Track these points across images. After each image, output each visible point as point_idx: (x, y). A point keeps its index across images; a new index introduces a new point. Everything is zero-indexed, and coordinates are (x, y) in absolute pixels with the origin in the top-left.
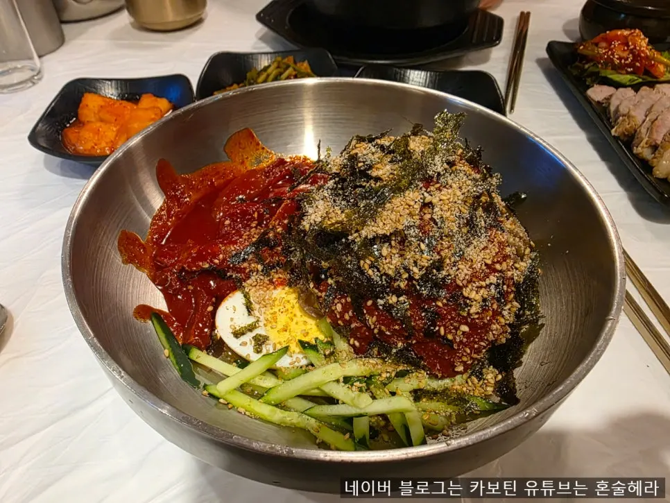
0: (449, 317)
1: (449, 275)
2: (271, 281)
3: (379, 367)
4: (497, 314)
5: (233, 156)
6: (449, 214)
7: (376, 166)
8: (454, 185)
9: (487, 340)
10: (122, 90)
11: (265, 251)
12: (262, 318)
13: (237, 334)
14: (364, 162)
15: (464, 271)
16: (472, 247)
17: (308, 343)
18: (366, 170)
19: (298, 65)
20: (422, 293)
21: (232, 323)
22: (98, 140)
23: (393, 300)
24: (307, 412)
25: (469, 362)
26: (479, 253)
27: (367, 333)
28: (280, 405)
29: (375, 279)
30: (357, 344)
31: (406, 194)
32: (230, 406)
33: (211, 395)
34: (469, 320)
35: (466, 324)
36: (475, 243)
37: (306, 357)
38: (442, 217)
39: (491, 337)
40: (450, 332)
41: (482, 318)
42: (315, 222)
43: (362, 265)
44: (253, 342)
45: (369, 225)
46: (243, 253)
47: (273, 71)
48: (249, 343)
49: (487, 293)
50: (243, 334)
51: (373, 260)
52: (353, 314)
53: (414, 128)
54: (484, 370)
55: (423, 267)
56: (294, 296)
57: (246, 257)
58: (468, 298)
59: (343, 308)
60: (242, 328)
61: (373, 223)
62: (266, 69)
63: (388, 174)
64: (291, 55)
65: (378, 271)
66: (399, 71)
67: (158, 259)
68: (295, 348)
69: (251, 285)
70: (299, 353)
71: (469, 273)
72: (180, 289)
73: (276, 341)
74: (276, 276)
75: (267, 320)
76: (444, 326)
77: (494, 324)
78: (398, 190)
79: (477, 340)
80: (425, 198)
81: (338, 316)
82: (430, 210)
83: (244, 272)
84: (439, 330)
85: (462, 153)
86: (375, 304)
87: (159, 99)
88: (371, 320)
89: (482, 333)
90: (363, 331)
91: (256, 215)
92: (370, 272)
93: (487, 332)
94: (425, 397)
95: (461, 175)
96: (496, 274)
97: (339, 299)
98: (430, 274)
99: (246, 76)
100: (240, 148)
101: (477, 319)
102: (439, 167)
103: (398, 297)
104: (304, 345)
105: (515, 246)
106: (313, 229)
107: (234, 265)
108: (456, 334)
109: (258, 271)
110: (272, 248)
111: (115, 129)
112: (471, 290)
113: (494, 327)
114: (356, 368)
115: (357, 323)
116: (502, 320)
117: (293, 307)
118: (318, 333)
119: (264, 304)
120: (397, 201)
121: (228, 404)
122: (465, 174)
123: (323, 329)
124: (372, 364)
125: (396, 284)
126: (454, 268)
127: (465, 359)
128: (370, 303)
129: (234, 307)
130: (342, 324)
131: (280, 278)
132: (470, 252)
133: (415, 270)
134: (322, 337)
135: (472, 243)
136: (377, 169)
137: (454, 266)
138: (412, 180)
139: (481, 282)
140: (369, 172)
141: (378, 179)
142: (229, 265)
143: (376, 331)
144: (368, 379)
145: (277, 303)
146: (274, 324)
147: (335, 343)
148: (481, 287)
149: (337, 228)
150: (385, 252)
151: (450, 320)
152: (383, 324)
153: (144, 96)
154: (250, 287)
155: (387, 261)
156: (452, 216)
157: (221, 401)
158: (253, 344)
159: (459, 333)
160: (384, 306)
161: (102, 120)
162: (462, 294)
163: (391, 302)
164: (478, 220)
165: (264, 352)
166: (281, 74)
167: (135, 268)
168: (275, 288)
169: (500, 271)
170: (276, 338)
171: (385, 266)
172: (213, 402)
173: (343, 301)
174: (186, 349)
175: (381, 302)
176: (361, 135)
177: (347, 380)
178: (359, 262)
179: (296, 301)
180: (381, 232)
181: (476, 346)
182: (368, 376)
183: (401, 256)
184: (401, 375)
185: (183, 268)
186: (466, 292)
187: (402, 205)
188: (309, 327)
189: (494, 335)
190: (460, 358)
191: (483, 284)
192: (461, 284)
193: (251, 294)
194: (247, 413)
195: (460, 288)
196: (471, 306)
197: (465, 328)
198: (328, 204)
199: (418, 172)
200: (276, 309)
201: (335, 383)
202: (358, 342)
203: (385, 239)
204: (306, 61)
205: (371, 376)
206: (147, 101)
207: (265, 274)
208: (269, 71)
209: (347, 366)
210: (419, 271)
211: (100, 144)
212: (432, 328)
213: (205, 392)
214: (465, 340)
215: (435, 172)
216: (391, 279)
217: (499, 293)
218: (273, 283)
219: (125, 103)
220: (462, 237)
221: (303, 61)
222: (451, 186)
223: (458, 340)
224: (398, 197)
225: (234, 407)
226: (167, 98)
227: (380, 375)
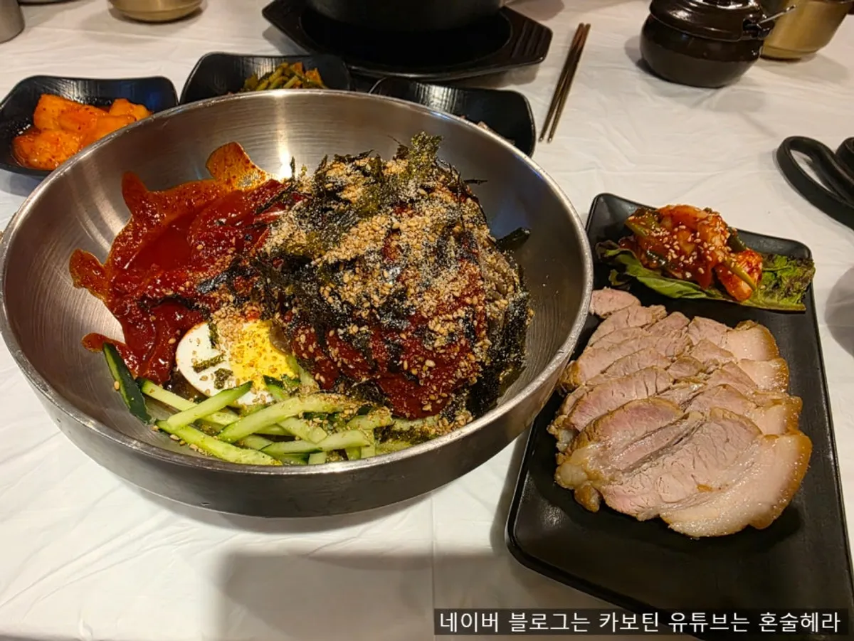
0: (414, 351)
1: (413, 306)
2: (243, 314)
3: (342, 402)
4: (465, 350)
5: (217, 173)
6: (415, 241)
7: (348, 188)
8: (427, 213)
9: (456, 378)
10: (90, 92)
11: (239, 280)
12: (228, 352)
13: (199, 368)
14: (333, 183)
15: (430, 302)
16: (440, 278)
17: (273, 379)
18: (335, 191)
19: (307, 73)
20: (382, 324)
21: (194, 357)
22: (57, 151)
23: (354, 329)
24: (264, 450)
25: (439, 402)
26: (448, 284)
27: (332, 368)
28: (237, 443)
29: (335, 307)
30: (323, 379)
31: (373, 219)
32: (182, 442)
33: (161, 430)
34: (435, 354)
35: (432, 359)
36: (444, 274)
37: (271, 395)
38: (408, 245)
39: (459, 374)
40: (415, 367)
41: (449, 354)
42: (277, 244)
43: (321, 292)
44: (215, 377)
45: (331, 250)
46: (213, 281)
47: (275, 78)
48: (210, 377)
49: (454, 327)
50: (205, 368)
51: (333, 286)
52: (317, 346)
53: (399, 150)
54: (456, 413)
55: (385, 295)
56: (267, 330)
57: (217, 285)
58: (433, 331)
59: (307, 339)
60: (204, 362)
61: (336, 248)
62: (268, 75)
63: (359, 197)
64: (299, 61)
65: (340, 299)
66: (423, 87)
67: (118, 284)
68: (259, 383)
69: (220, 317)
70: (264, 390)
71: (434, 304)
72: (140, 320)
73: (240, 377)
74: (250, 308)
75: (233, 354)
76: (408, 360)
77: (463, 361)
78: (366, 214)
79: (444, 377)
80: (392, 224)
81: (302, 349)
82: (397, 237)
83: (214, 303)
84: (403, 364)
85: (445, 179)
86: (336, 333)
87: (134, 106)
88: (334, 352)
89: (450, 370)
90: (327, 365)
91: (233, 241)
92: (330, 300)
93: (456, 369)
94: (391, 437)
95: (437, 202)
96: (466, 308)
97: (303, 329)
98: (391, 303)
99: (244, 83)
100: (226, 165)
101: (445, 353)
102: (412, 192)
103: (359, 326)
104: (268, 380)
105: (495, 281)
106: (274, 252)
107: (202, 294)
108: (422, 370)
109: (229, 302)
110: (247, 278)
111: (78, 140)
112: (437, 324)
113: (462, 364)
114: (317, 403)
115: (321, 356)
116: (472, 357)
117: (263, 342)
118: (288, 370)
119: (232, 337)
120: (362, 226)
121: (180, 440)
122: (441, 202)
123: (291, 364)
124: (334, 399)
125: (358, 314)
126: (419, 299)
127: (432, 397)
128: (332, 333)
129: (198, 339)
130: (306, 357)
131: (253, 311)
132: (438, 283)
133: (376, 298)
134: (291, 374)
135: (440, 274)
136: (350, 191)
137: (420, 297)
138: (382, 204)
139: (447, 315)
140: (339, 194)
141: (347, 201)
142: (197, 293)
143: (339, 364)
144: (331, 417)
145: (246, 336)
146: (240, 358)
147: (301, 379)
148: (448, 321)
149: (298, 252)
150: (346, 278)
151: (414, 353)
152: (344, 357)
153: (117, 100)
154: (219, 319)
155: (349, 288)
156: (418, 244)
157: (172, 436)
158: (214, 380)
159: (425, 368)
160: (344, 335)
161: (63, 128)
162: (427, 326)
163: (351, 332)
164: (448, 250)
165: (226, 387)
166: (285, 82)
167: (89, 294)
168: (246, 321)
169: (472, 305)
170: (240, 374)
171: (346, 294)
172: (165, 437)
173: (307, 332)
174: (140, 382)
175: (341, 331)
176: (340, 155)
177: (308, 416)
178: (319, 289)
179: (267, 335)
180: (342, 257)
181: (444, 384)
182: (330, 412)
183: (364, 283)
184: (363, 412)
185: (145, 295)
186: (431, 325)
187: (367, 230)
188: (277, 362)
189: (463, 373)
190: (428, 396)
191: (450, 317)
192: (426, 317)
193: (219, 326)
194: (200, 450)
195: (427, 320)
196: (435, 339)
197: (430, 363)
198: (293, 226)
199: (388, 196)
200: (244, 343)
201: (294, 420)
202: (324, 377)
203: (350, 264)
204: (316, 70)
205: (335, 413)
206: (121, 107)
207: (237, 306)
208: (271, 78)
209: (306, 401)
210: (380, 299)
211: (59, 156)
212: (395, 362)
213: (156, 427)
214: (432, 377)
215: (408, 197)
216: (353, 308)
217: (468, 328)
218: (245, 316)
219: (92, 109)
220: (429, 266)
221: (313, 69)
222: (424, 213)
223: (424, 375)
224: (365, 221)
225: (186, 443)
226: (145, 105)
227: (343, 412)
